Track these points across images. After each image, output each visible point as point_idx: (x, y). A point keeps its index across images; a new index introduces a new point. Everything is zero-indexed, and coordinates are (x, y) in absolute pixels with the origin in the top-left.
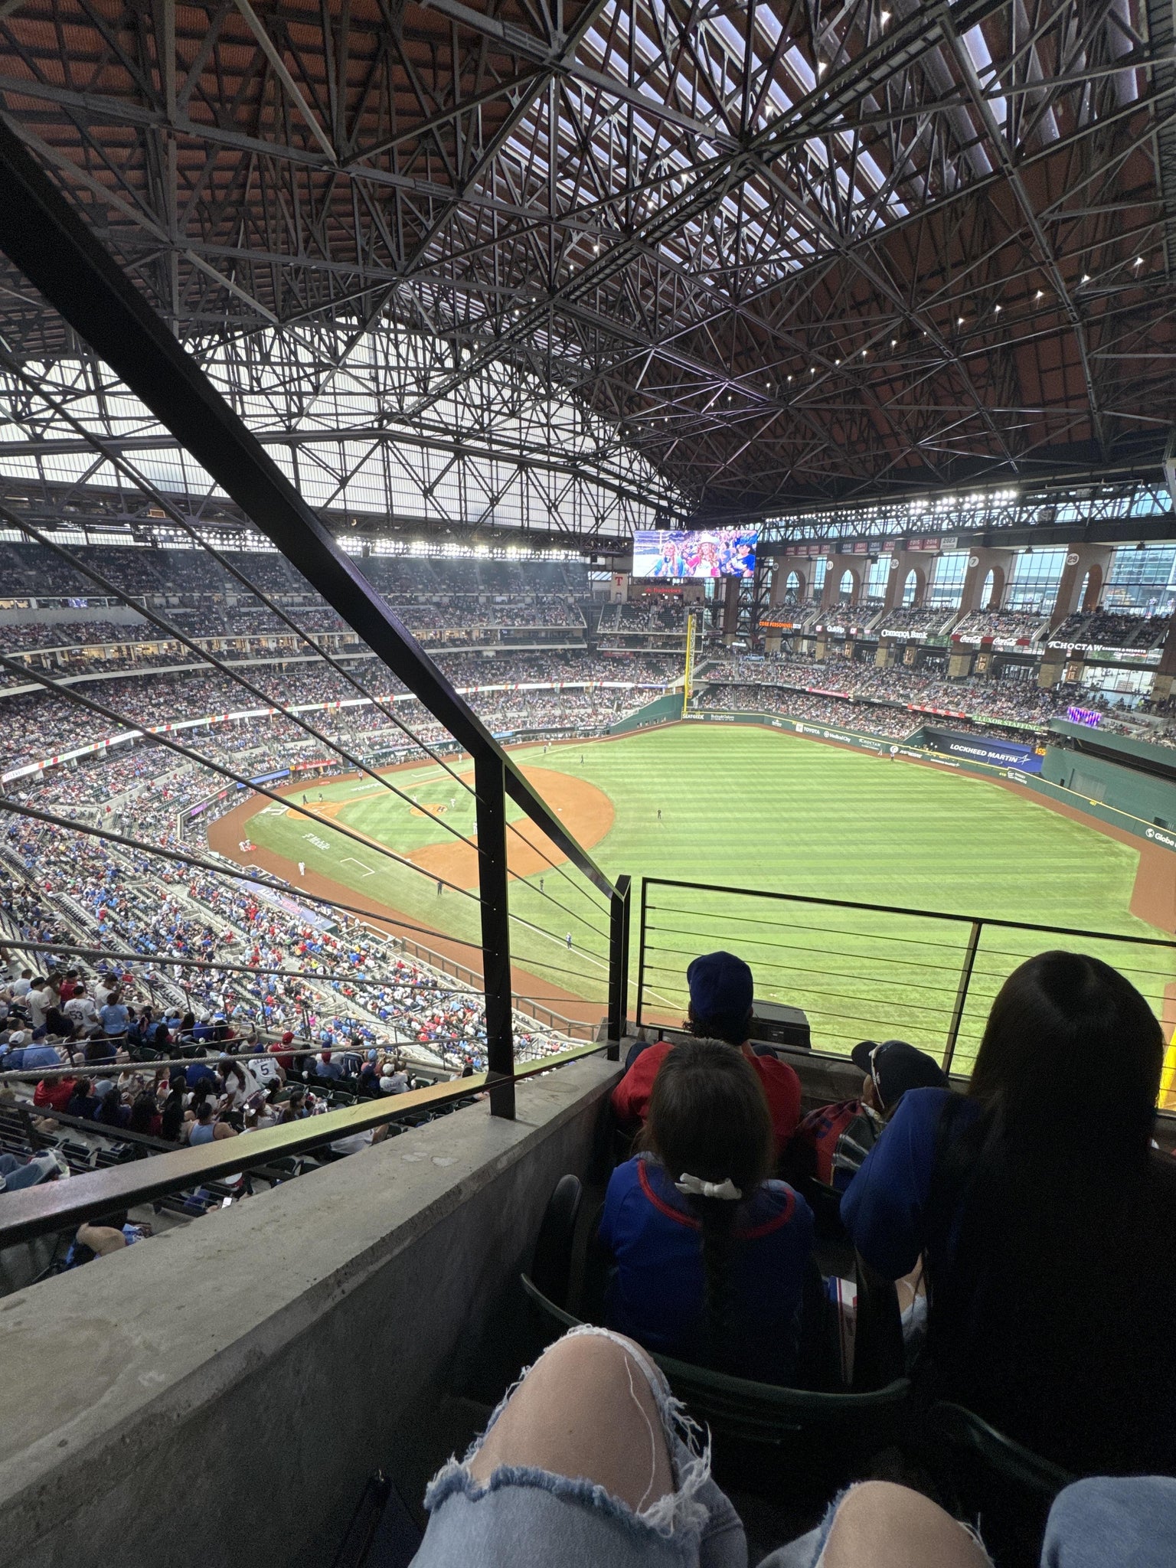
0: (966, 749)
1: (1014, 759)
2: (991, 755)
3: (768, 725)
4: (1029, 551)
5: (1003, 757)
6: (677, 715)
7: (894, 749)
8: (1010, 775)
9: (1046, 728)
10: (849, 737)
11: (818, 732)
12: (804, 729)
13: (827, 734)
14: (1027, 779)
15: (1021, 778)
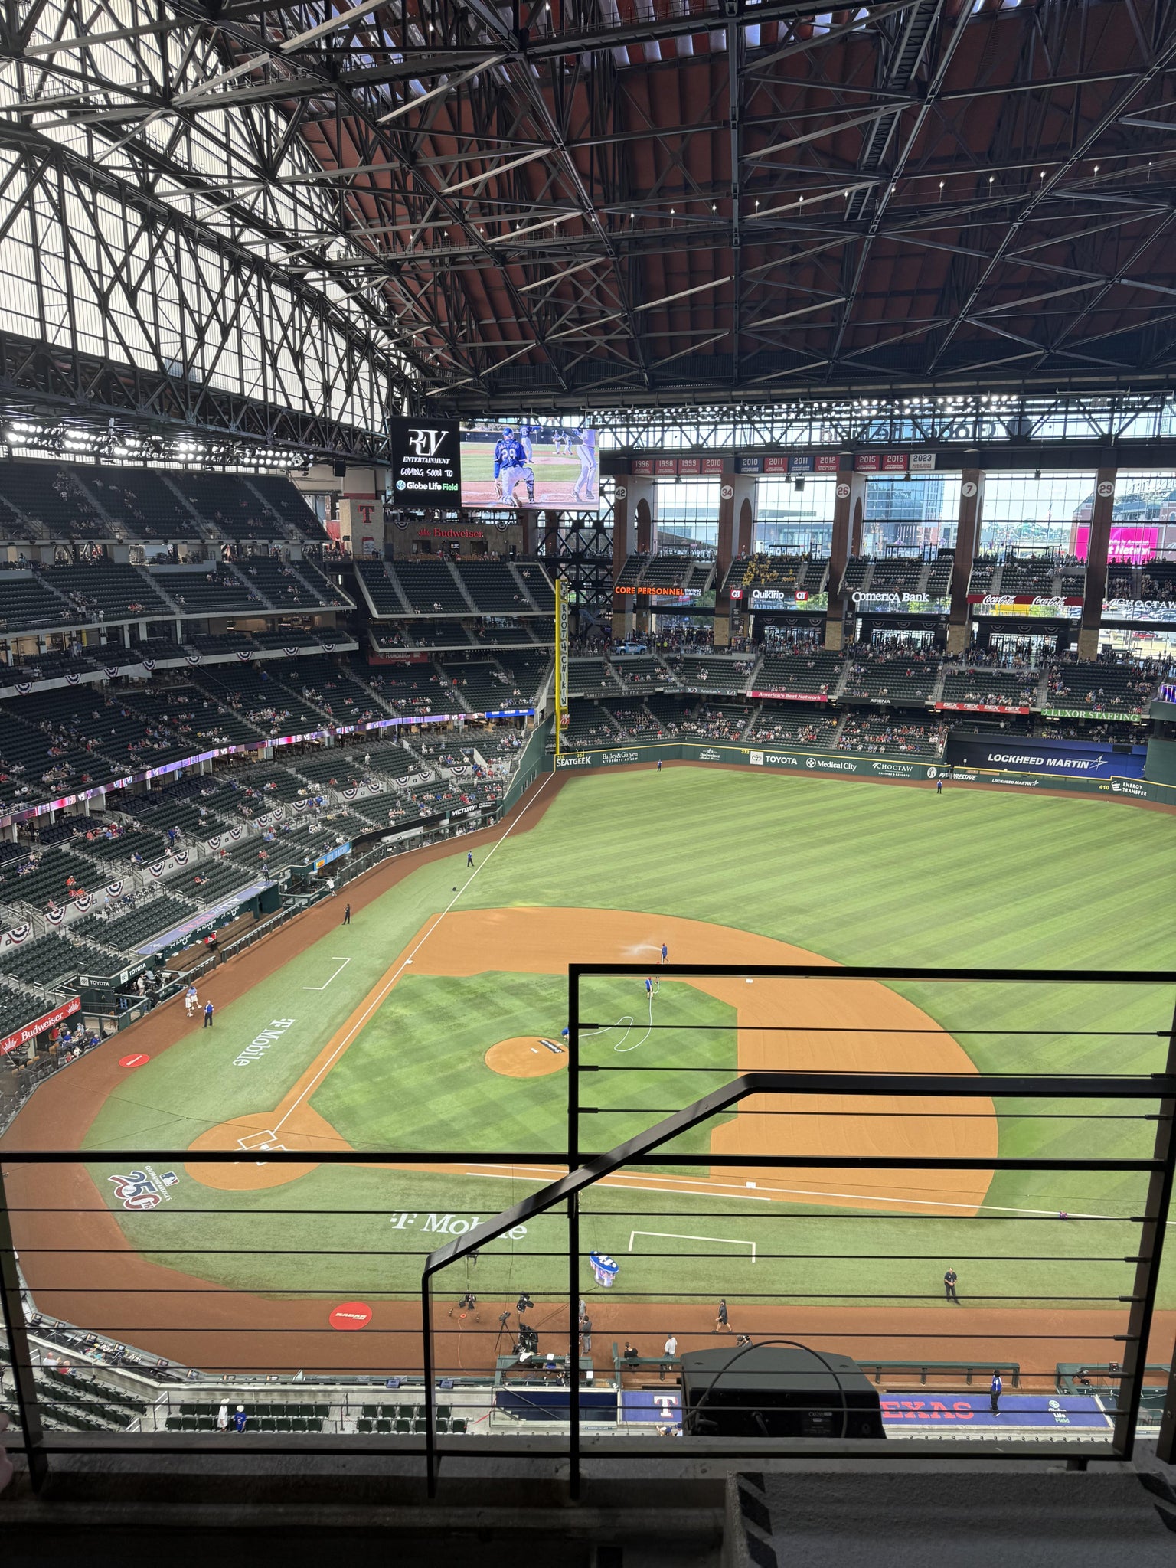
0: (1012, 759)
1: (1084, 764)
2: (1051, 762)
3: (692, 758)
4: (1038, 477)
5: (1068, 763)
6: (546, 762)
7: (932, 772)
8: (1116, 787)
9: (1147, 717)
10: (853, 762)
11: (795, 761)
12: (765, 759)
13: (811, 763)
14: (1145, 788)
15: (1134, 788)
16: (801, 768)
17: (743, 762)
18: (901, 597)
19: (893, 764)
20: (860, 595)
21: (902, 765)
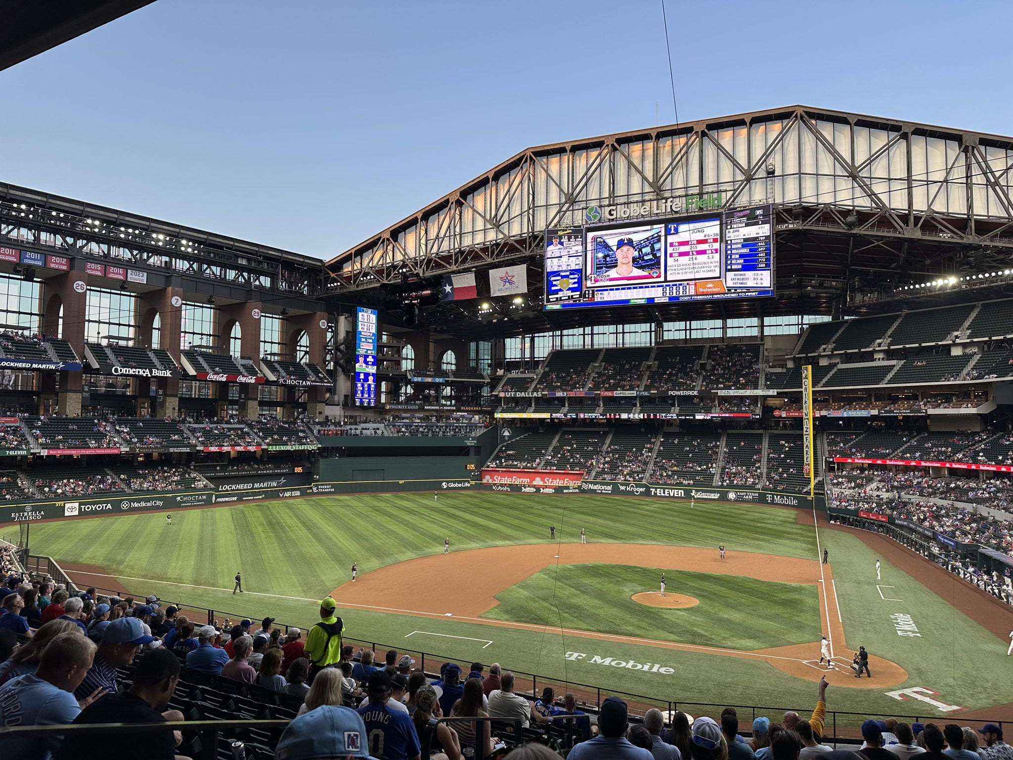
9: (320, 446)
10: (160, 499)
11: (109, 506)
12: (80, 509)
13: (125, 506)
14: (333, 486)
15: (327, 488)
16: (117, 510)
17: (59, 514)
18: (151, 373)
19: (191, 496)
20: (119, 369)
21: (199, 495)
